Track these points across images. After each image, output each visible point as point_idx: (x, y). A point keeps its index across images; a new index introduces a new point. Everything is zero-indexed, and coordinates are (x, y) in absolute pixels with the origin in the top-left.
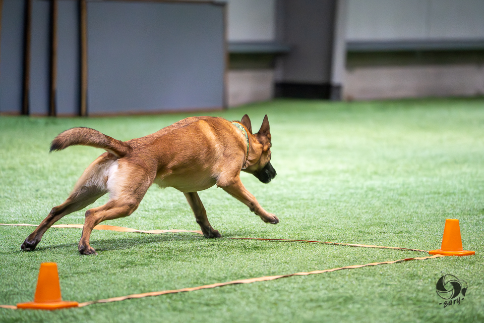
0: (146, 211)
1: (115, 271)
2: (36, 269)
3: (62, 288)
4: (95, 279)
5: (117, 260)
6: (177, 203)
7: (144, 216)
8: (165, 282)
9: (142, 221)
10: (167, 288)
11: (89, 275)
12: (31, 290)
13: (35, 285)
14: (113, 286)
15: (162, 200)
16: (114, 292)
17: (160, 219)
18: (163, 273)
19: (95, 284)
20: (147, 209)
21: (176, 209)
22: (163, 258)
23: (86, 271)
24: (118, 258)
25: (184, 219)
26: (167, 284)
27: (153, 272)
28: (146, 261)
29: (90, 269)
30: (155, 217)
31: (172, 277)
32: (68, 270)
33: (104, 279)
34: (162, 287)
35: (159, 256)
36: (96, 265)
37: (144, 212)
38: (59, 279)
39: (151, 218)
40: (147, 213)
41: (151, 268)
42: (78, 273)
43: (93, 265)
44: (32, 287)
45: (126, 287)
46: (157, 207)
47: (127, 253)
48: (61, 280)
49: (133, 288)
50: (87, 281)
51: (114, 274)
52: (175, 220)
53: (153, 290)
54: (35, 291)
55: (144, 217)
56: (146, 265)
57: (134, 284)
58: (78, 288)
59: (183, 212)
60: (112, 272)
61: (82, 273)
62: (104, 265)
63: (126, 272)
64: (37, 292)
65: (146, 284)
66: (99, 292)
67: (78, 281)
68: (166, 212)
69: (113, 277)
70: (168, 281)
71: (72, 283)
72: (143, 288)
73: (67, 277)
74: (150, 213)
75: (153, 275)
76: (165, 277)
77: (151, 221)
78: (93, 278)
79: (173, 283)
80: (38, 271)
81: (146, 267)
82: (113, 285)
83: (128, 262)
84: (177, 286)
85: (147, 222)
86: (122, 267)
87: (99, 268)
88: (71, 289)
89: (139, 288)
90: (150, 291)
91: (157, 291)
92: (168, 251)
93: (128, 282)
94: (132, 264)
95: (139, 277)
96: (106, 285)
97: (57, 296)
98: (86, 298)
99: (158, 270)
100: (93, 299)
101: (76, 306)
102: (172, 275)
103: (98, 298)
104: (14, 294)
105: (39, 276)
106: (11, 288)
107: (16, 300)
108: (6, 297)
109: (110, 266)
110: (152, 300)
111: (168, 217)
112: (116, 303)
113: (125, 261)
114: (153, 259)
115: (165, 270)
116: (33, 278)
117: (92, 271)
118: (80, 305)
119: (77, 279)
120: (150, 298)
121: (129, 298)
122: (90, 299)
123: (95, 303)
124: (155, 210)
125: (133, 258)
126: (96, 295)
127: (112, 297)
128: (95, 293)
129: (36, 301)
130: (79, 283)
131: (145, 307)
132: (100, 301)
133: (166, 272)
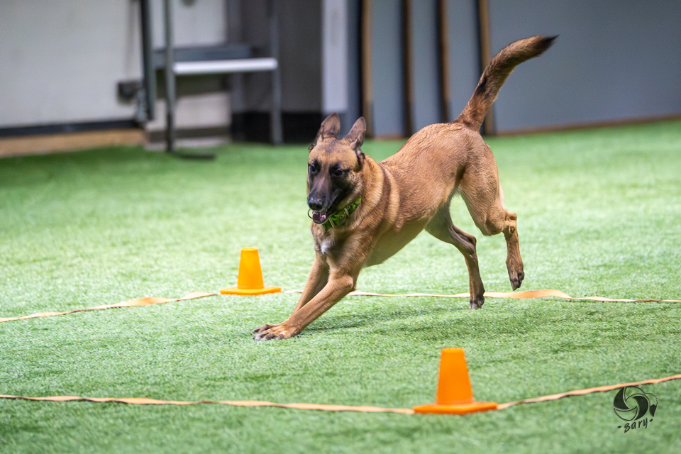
0: (585, 269)
1: (546, 358)
2: (436, 357)
3: (472, 382)
4: (518, 369)
5: (548, 341)
6: (628, 256)
7: (582, 276)
8: (618, 371)
9: (581, 284)
10: (621, 380)
11: (510, 364)
12: (431, 387)
13: (436, 380)
14: (544, 379)
15: (606, 252)
16: (546, 388)
17: (605, 280)
18: (615, 358)
19: (519, 376)
20: (586, 266)
21: (628, 264)
22: (613, 337)
23: (504, 358)
24: (550, 338)
25: (640, 279)
26: (622, 374)
27: (600, 356)
28: (589, 342)
29: (510, 356)
30: (599, 277)
31: (627, 363)
32: (480, 357)
33: (532, 369)
34: (613, 378)
35: (607, 333)
36: (518, 349)
37: (582, 271)
38: (468, 370)
39: (593, 279)
40: (586, 272)
41: (596, 352)
42: (493, 361)
43: (514, 349)
44: (432, 383)
45: (563, 380)
46: (600, 263)
47: (562, 331)
48: (471, 372)
49: (572, 381)
50: (507, 372)
51: (545, 361)
52: (627, 281)
53: (601, 383)
54: (436, 388)
55: (583, 278)
56: (590, 347)
57: (574, 376)
58: (496, 383)
59: (638, 268)
60: (542, 358)
61: (500, 361)
62: (530, 349)
63: (562, 358)
64: (439, 390)
65: (591, 375)
66: (526, 387)
67: (495, 372)
68: (614, 269)
69: (544, 366)
70: (623, 370)
71: (487, 376)
72: (587, 381)
73: (479, 367)
74: (591, 272)
75: (601, 361)
76: (618, 364)
77: (594, 283)
78: (516, 368)
79: (630, 372)
80: (439, 360)
81: (589, 350)
82: (545, 377)
83: (563, 345)
84: (636, 377)
85: (586, 285)
86: (556, 352)
87: (522, 354)
88: (486, 384)
89: (582, 381)
90: (597, 385)
91: (608, 384)
92: (620, 325)
93: (566, 373)
94: (569, 346)
95: (581, 365)
96: (534, 377)
97: (467, 395)
98: (508, 397)
99: (606, 354)
100: (518, 397)
101: (494, 408)
102: (628, 360)
103: (524, 396)
104: (408, 393)
105: (441, 367)
106: (404, 385)
107: (411, 402)
108: (399, 398)
109: (538, 350)
110: (601, 398)
111: (617, 276)
112: (551, 402)
113: (559, 343)
114: (599, 339)
115: (617, 354)
116: (432, 369)
117: (513, 358)
118: (500, 407)
119: (493, 369)
120: (597, 394)
121: (568, 396)
122: (514, 399)
123: (521, 404)
124: (598, 267)
125: (570, 338)
126: (522, 392)
127: (545, 395)
128: (520, 389)
129: (439, 403)
130: (497, 375)
131: (592, 408)
132: (527, 400)
133: (618, 357)
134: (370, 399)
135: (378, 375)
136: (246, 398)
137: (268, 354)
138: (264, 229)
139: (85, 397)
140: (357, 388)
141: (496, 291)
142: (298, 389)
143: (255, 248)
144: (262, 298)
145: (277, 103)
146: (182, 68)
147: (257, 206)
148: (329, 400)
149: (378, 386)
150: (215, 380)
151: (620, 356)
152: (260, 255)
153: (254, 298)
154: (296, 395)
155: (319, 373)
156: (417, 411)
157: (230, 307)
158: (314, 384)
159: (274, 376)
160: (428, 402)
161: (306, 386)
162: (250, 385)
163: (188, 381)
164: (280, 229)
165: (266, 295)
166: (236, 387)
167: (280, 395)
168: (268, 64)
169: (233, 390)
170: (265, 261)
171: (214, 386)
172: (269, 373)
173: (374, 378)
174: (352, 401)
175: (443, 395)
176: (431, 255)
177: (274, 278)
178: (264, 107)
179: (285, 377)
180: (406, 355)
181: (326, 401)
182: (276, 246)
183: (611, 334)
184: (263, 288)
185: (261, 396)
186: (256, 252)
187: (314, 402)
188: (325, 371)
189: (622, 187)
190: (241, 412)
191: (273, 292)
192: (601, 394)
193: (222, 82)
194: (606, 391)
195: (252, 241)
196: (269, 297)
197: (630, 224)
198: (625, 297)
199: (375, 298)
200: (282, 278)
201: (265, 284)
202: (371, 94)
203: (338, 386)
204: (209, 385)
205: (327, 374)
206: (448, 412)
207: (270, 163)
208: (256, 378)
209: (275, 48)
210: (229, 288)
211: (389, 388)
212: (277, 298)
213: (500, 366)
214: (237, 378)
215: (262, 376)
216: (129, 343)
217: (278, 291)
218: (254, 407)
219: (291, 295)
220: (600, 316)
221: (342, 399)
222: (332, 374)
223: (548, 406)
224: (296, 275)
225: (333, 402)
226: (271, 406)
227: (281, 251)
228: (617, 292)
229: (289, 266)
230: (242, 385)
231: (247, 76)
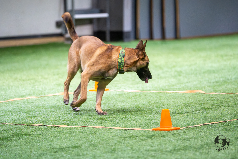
0: (209, 83)
2: (160, 112)
3: (172, 120)
4: (187, 116)
5: (197, 107)
6: (224, 79)
8: (220, 117)
9: (208, 88)
10: (221, 120)
11: (184, 114)
12: (158, 122)
13: (160, 119)
14: (195, 119)
15: (217, 77)
16: (196, 122)
17: (216, 87)
19: (187, 118)
21: (224, 81)
22: (219, 106)
24: (198, 106)
25: (228, 86)
26: (222, 118)
28: (211, 107)
30: (214, 86)
32: (175, 112)
33: (191, 116)
34: (218, 119)
38: (170, 116)
39: (212, 86)
40: (210, 84)
41: (213, 110)
42: (179, 113)
43: (186, 109)
45: (202, 119)
47: (202, 103)
48: (171, 117)
49: (205, 120)
50: (183, 117)
51: (196, 113)
52: (223, 87)
53: (215, 120)
54: (160, 122)
55: (209, 86)
56: (211, 109)
57: (206, 118)
58: (180, 121)
59: (227, 83)
61: (181, 113)
62: (191, 109)
63: (202, 113)
65: (211, 118)
68: (219, 83)
69: (196, 115)
70: (222, 117)
71: (177, 118)
72: (210, 120)
73: (174, 115)
75: (214, 113)
76: (220, 115)
77: (212, 88)
79: (224, 117)
81: (211, 110)
83: (202, 108)
84: (226, 119)
85: (210, 88)
86: (200, 110)
87: (188, 111)
88: (177, 121)
89: (208, 120)
90: (213, 121)
91: (217, 121)
92: (221, 102)
93: (203, 117)
94: (204, 109)
95: (208, 115)
96: (192, 119)
97: (170, 124)
98: (184, 125)
99: (216, 111)
101: (179, 129)
102: (224, 113)
103: (189, 125)
104: (151, 124)
105: (162, 115)
106: (149, 121)
107: (152, 127)
108: (147, 125)
109: (194, 110)
111: (220, 86)
112: (197, 127)
113: (201, 107)
114: (214, 106)
115: (220, 111)
116: (159, 116)
117: (185, 112)
118: (181, 128)
119: (179, 116)
120: (213, 124)
121: (203, 125)
122: (186, 126)
123: (188, 127)
124: (214, 82)
125: (204, 106)
127: (196, 124)
128: (188, 122)
129: (161, 127)
130: (180, 118)
131: (211, 129)
132: (190, 127)
133: (220, 112)
134: (138, 126)
135: (141, 118)
136: (97, 125)
139: (45, 125)
140: (134, 122)
141: (180, 90)
142: (114, 122)
145: (108, 28)
146: (78, 16)
149: (141, 122)
150: (87, 119)
151: (221, 112)
154: (114, 124)
155: (121, 117)
156: (153, 130)
157: (92, 95)
158: (120, 121)
160: (158, 127)
161: (117, 121)
162: (98, 121)
163: (78, 120)
166: (94, 122)
167: (108, 124)
168: (105, 15)
169: (93, 123)
171: (87, 121)
173: (139, 119)
174: (132, 126)
175: (162, 124)
176: (158, 78)
178: (103, 29)
179: (110, 119)
181: (123, 126)
183: (218, 104)
185: (102, 125)
187: (120, 127)
189: (222, 56)
190: (96, 130)
191: (106, 90)
193: (90, 21)
194: (216, 123)
197: (225, 68)
198: (223, 92)
199: (140, 93)
202: (139, 25)
203: (128, 121)
204: (85, 121)
205: (124, 118)
206: (164, 130)
209: (108, 10)
210: (92, 89)
211: (144, 122)
212: (108, 92)
213: (181, 115)
214: (94, 119)
216: (59, 107)
217: (108, 90)
218: (100, 128)
219: (112, 91)
220: (215, 99)
221: (129, 125)
223: (197, 128)
225: (126, 127)
226: (105, 128)
228: (220, 91)
230: (96, 121)
231: (99, 19)
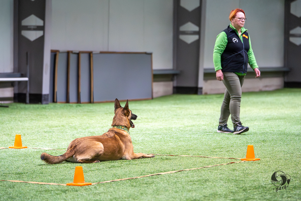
1: (107, 170)
3: (84, 177)
4: (98, 173)
8: (128, 174)
10: (129, 177)
11: (96, 171)
12: (72, 178)
13: (74, 176)
14: (106, 176)
16: (106, 179)
19: (98, 175)
22: (127, 164)
23: (94, 169)
27: (123, 170)
28: (120, 165)
32: (87, 169)
33: (102, 173)
34: (126, 176)
35: (125, 163)
36: (98, 167)
38: (83, 173)
41: (122, 168)
42: (91, 170)
44: (72, 176)
45: (112, 176)
47: (112, 162)
48: (84, 174)
49: (114, 177)
50: (95, 174)
51: (106, 171)
53: (123, 177)
54: (74, 178)
57: (115, 175)
58: (91, 177)
61: (93, 171)
62: (102, 167)
63: (111, 170)
65: (120, 175)
66: (100, 178)
69: (106, 172)
71: (89, 175)
72: (118, 177)
73: (86, 172)
76: (128, 172)
79: (131, 175)
80: (74, 170)
81: (120, 168)
83: (112, 166)
84: (133, 176)
86: (110, 168)
87: (100, 169)
88: (89, 177)
89: (117, 177)
90: (121, 178)
91: (125, 178)
93: (112, 174)
94: (114, 166)
95: (117, 172)
96: (103, 175)
97: (83, 180)
98: (95, 181)
99: (125, 169)
100: (98, 181)
101: (91, 184)
102: (131, 171)
103: (100, 181)
104: (65, 179)
105: (75, 172)
106: (64, 177)
107: (66, 182)
108: (62, 181)
109: (104, 167)
110: (123, 182)
112: (108, 183)
114: (123, 164)
115: (128, 169)
116: (73, 172)
117: (97, 169)
119: (91, 173)
120: (121, 181)
121: (113, 181)
122: (97, 182)
123: (99, 183)
126: (99, 180)
127: (106, 181)
128: (99, 179)
129: (74, 183)
130: (92, 175)
131: (120, 185)
132: (101, 182)
134: (53, 181)
135: (56, 174)
136: (16, 180)
137: (23, 166)
138: (23, 129)
140: (50, 177)
142: (31, 177)
143: (20, 134)
144: (22, 149)
145: (28, 91)
147: (21, 122)
148: (41, 181)
149: (56, 177)
150: (6, 174)
152: (22, 136)
153: (19, 149)
154: (31, 179)
155: (38, 172)
156: (67, 185)
157: (12, 152)
158: (37, 176)
159: (24, 173)
160: (71, 182)
161: (34, 176)
162: (17, 176)
164: (28, 129)
165: (23, 149)
167: (26, 179)
168: (26, 79)
169: (12, 177)
170: (23, 138)
171: (6, 176)
172: (23, 172)
173: (55, 175)
174: (48, 181)
175: (75, 180)
177: (25, 144)
178: (24, 92)
179: (28, 174)
180: (65, 168)
181: (40, 181)
182: (26, 134)
183: (126, 163)
184: (22, 146)
185: (20, 179)
186: (20, 136)
187: (36, 181)
188: (40, 172)
190: (14, 184)
191: (25, 148)
192: (123, 181)
193: (12, 84)
194: (124, 180)
195: (19, 132)
196: (24, 149)
197: (133, 130)
199: (56, 151)
200: (28, 144)
201: (23, 145)
202: (57, 89)
203: (44, 177)
205: (40, 173)
206: (77, 185)
207: (25, 109)
208: (19, 174)
209: (28, 75)
210: (11, 146)
211: (59, 178)
212: (26, 150)
213: (93, 172)
214: (13, 174)
215: (21, 173)
217: (27, 147)
218: (18, 182)
221: (45, 181)
222: (42, 173)
224: (32, 143)
225: (42, 181)
226: (23, 182)
227: (28, 135)
229: (30, 140)
230: (14, 176)
231: (20, 82)
